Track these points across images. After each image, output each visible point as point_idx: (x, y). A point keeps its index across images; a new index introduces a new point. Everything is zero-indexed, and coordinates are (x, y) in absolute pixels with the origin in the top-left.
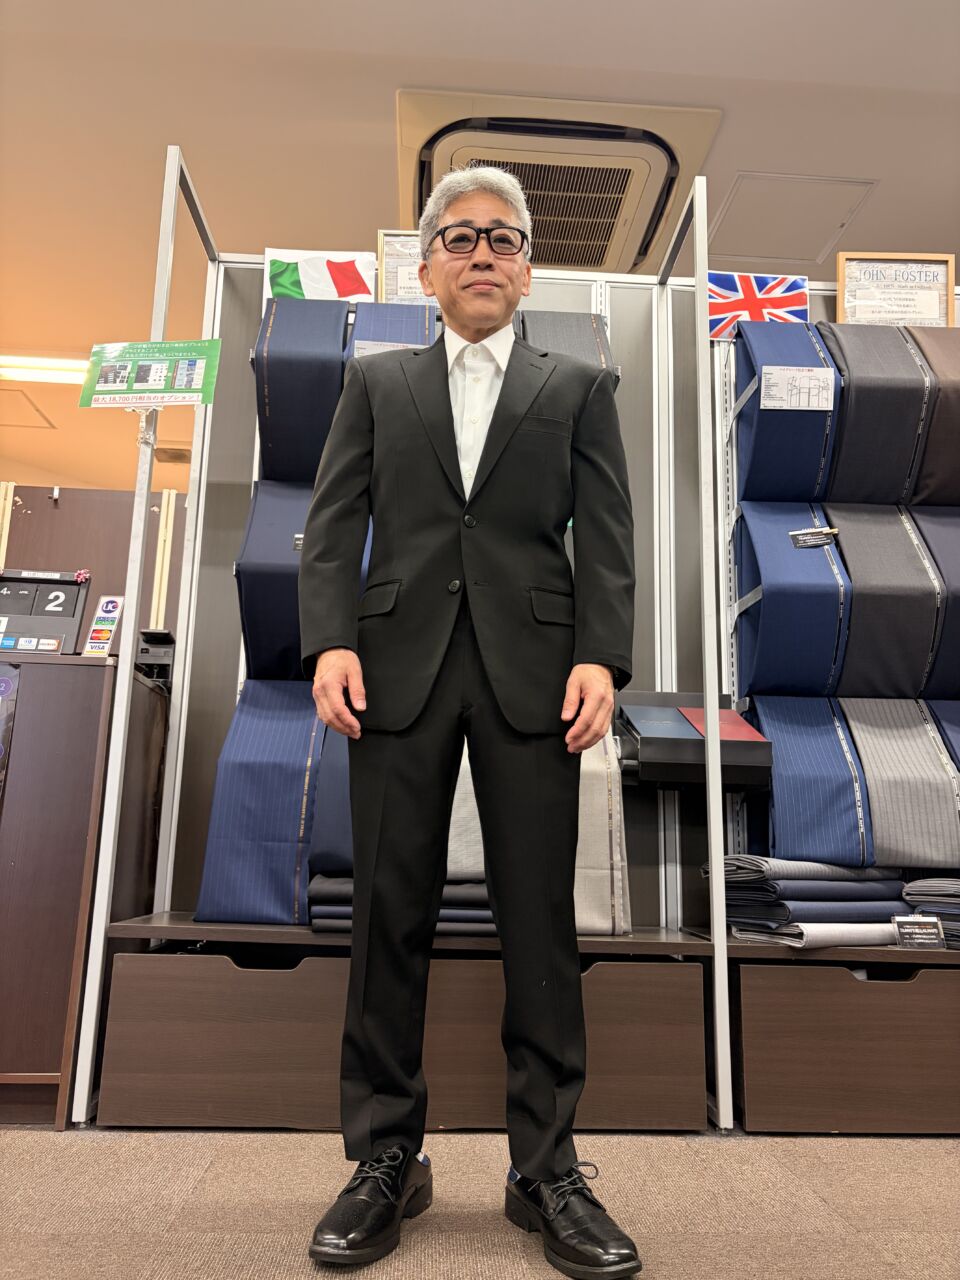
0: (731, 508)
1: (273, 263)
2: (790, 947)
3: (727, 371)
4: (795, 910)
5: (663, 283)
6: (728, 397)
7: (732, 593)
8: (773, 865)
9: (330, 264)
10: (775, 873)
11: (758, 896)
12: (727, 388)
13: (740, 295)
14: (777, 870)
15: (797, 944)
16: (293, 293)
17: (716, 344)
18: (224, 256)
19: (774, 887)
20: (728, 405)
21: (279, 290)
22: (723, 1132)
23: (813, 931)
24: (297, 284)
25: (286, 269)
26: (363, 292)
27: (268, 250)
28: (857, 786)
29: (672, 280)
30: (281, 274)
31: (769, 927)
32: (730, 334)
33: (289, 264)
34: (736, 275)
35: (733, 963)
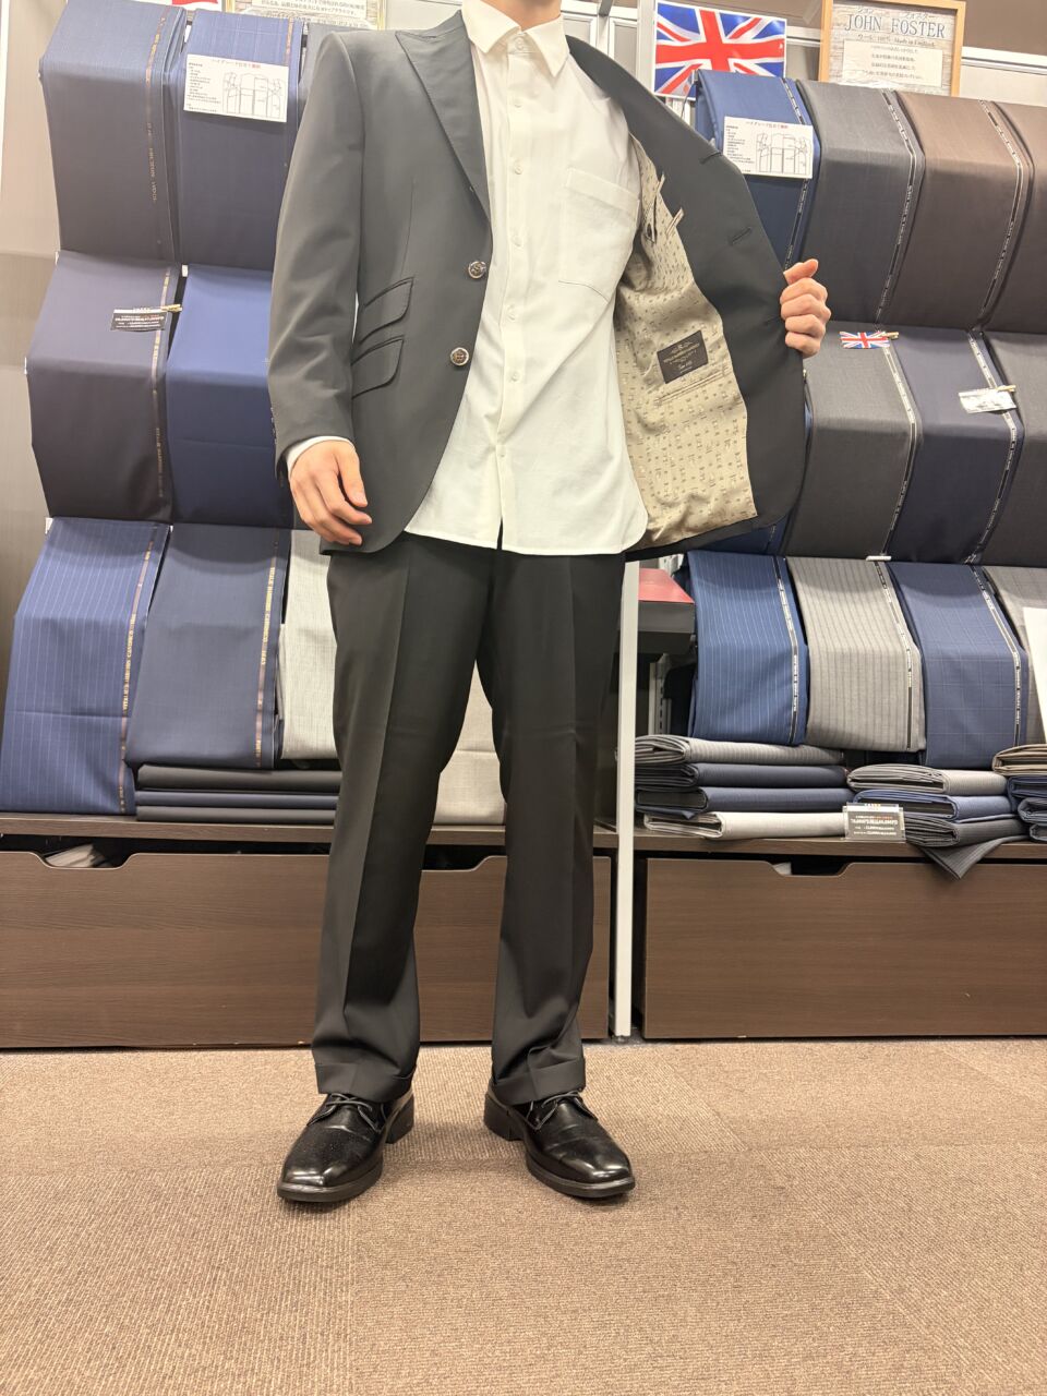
2: (707, 839)
4: (713, 797)
5: (604, 14)
8: (694, 745)
10: (696, 755)
11: (671, 781)
13: (701, 38)
14: (698, 751)
15: (712, 834)
19: (692, 771)
22: (620, 1040)
23: (732, 821)
28: (795, 658)
29: (615, 11)
31: (684, 817)
32: (684, 87)
34: (696, 9)
35: (640, 857)
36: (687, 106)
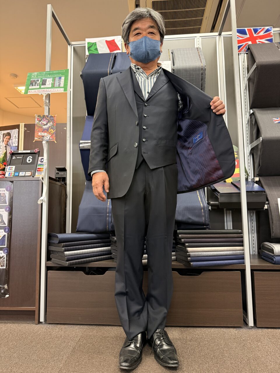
0: (247, 111)
1: (88, 43)
3: (244, 64)
5: (220, 35)
6: (244, 73)
7: (248, 142)
9: (106, 41)
12: (244, 70)
13: (248, 36)
16: (95, 52)
17: (240, 54)
18: (73, 43)
20: (245, 76)
21: (91, 52)
22: (250, 327)
24: (96, 49)
25: (93, 44)
26: (118, 50)
27: (86, 39)
29: (223, 33)
30: (91, 46)
32: (245, 50)
33: (93, 43)
34: (246, 29)
35: (252, 271)
36: (246, 55)
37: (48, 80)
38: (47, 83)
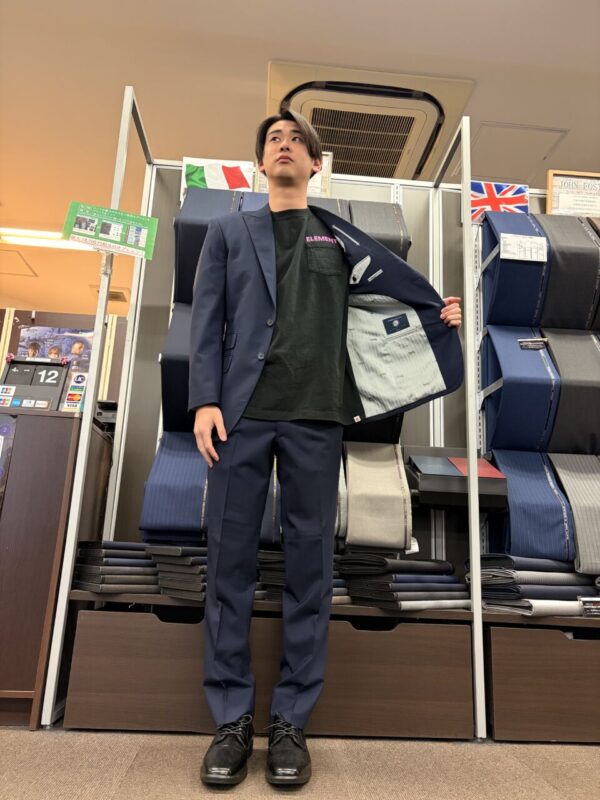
0: (479, 330)
1: (188, 166)
2: (523, 615)
3: (477, 243)
5: (436, 186)
6: (477, 259)
7: (480, 384)
9: (225, 169)
12: (477, 254)
15: (527, 613)
16: (200, 185)
18: (156, 161)
20: (478, 265)
21: (191, 183)
22: (480, 740)
23: (539, 605)
24: (203, 180)
25: (196, 170)
26: (245, 187)
27: (185, 158)
28: (564, 509)
29: (442, 185)
30: (192, 173)
32: (479, 219)
33: (198, 167)
34: (483, 183)
35: (486, 626)
36: (480, 228)
37: (114, 226)
38: (112, 231)
